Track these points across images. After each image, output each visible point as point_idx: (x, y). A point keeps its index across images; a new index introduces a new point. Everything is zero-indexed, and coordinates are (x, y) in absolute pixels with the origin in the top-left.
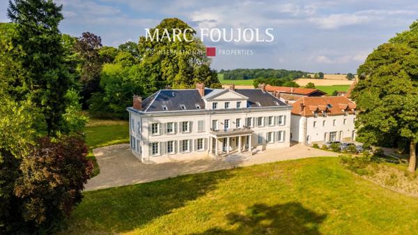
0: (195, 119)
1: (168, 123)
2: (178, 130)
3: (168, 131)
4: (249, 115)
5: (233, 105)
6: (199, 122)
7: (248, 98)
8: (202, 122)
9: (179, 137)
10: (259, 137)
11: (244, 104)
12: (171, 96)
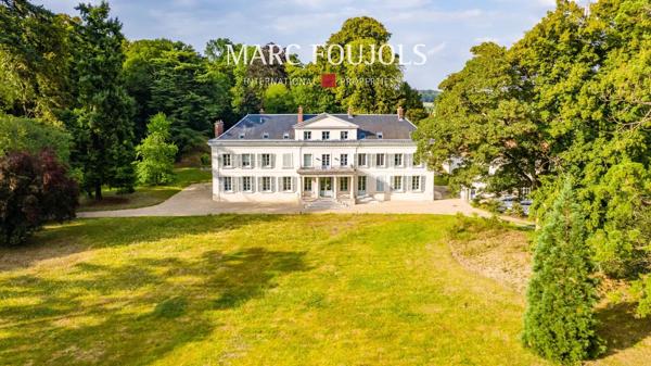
0: (278, 152)
1: (243, 155)
2: (256, 163)
3: (244, 164)
4: (362, 151)
5: (335, 135)
6: (284, 156)
7: (357, 126)
8: (289, 155)
9: (258, 172)
10: (378, 181)
11: (353, 135)
12: (258, 122)
